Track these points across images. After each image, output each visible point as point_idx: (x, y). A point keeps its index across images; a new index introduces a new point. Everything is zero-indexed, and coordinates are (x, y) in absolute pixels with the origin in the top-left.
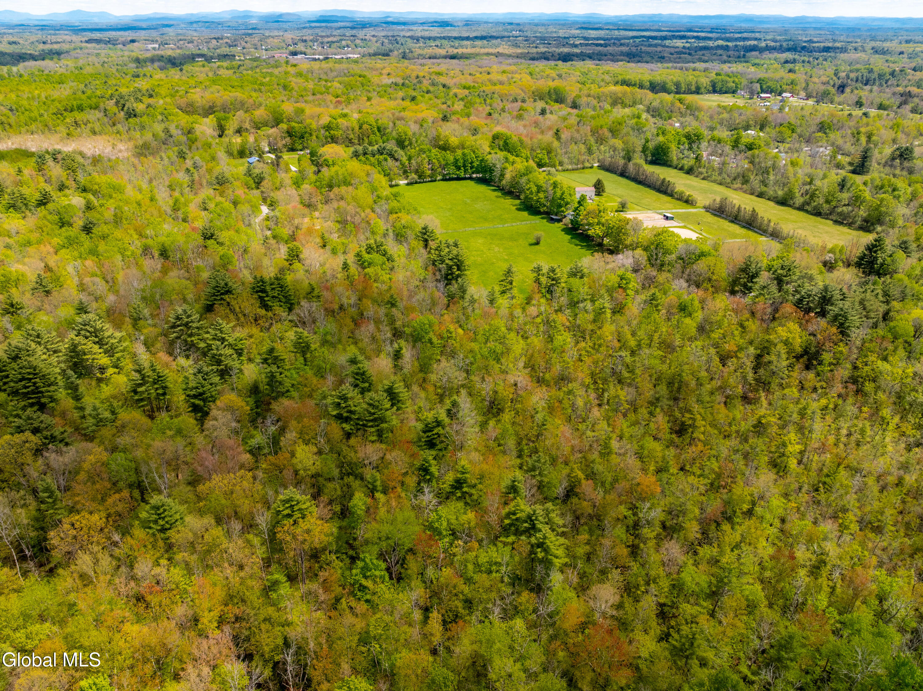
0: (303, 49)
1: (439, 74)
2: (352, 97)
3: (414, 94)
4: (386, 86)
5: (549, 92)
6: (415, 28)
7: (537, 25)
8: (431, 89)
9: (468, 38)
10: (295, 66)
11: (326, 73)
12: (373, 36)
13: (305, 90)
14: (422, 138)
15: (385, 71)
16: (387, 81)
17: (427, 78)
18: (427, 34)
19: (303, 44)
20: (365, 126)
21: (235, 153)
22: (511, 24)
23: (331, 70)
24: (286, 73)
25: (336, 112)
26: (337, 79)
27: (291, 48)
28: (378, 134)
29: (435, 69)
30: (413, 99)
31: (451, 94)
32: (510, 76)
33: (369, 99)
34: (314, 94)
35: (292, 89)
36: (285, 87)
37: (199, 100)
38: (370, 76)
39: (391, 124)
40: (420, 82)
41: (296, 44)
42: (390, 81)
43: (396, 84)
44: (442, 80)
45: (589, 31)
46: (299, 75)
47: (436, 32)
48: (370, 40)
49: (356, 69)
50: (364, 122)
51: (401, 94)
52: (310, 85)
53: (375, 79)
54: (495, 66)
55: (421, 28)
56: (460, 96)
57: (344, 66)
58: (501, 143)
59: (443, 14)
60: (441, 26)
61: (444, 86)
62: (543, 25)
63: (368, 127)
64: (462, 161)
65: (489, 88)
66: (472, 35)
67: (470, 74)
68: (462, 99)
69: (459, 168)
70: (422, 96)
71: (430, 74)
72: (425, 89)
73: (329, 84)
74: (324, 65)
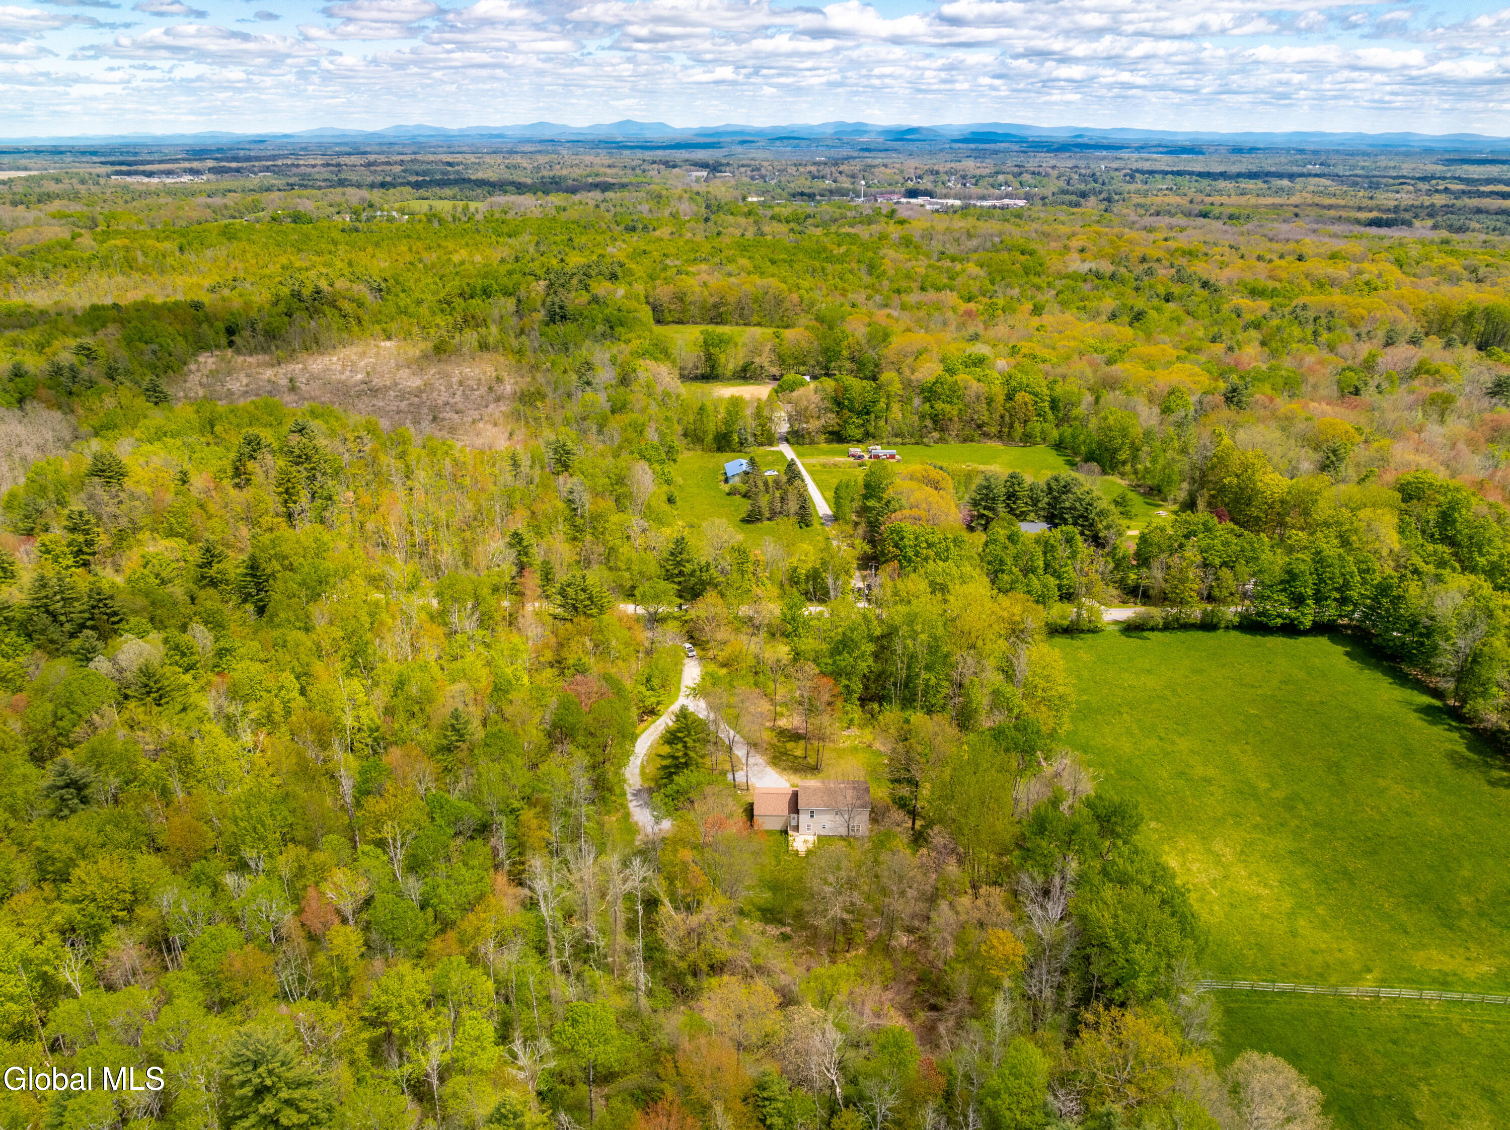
0: (929, 186)
1: (1190, 254)
2: (1001, 302)
3: (1140, 303)
4: (1074, 277)
5: (1471, 314)
6: (1126, 156)
7: (1352, 154)
8: (1177, 290)
9: (1224, 175)
10: (902, 222)
11: (957, 240)
12: (1054, 167)
13: (908, 277)
14: (1170, 454)
15: (1075, 243)
16: (1078, 265)
17: (1166, 263)
18: (1147, 166)
19: (931, 178)
20: (1020, 397)
21: (710, 438)
22: (1301, 151)
23: (969, 236)
24: (882, 237)
25: (958, 349)
26: (975, 256)
27: (910, 184)
28: (1051, 417)
29: (1181, 242)
30: (1138, 317)
31: (1226, 307)
32: (1354, 266)
33: (1037, 310)
34: (923, 289)
35: (884, 272)
36: (871, 268)
37: (697, 289)
38: (1042, 252)
39: (1089, 398)
40: (1150, 272)
41: (920, 177)
42: (1086, 267)
43: (1099, 276)
44: (1200, 268)
45: (1465, 167)
46: (906, 242)
47: (1164, 162)
48: (1047, 175)
49: (1015, 233)
50: (1022, 387)
51: (1109, 303)
52: (920, 267)
53: (1054, 263)
54: (1307, 240)
55: (1136, 155)
56: (1248, 317)
57: (993, 226)
58: (1432, 514)
59: (1176, 133)
60: (1170, 152)
61: (1205, 285)
62: (1365, 154)
63: (1028, 398)
64: (1311, 580)
65: (1316, 300)
66: (1234, 169)
67: (1259, 258)
68: (1257, 326)
69: (1298, 600)
70: (1158, 309)
71: (1172, 253)
72: (1161, 290)
73: (959, 267)
74: (959, 224)
